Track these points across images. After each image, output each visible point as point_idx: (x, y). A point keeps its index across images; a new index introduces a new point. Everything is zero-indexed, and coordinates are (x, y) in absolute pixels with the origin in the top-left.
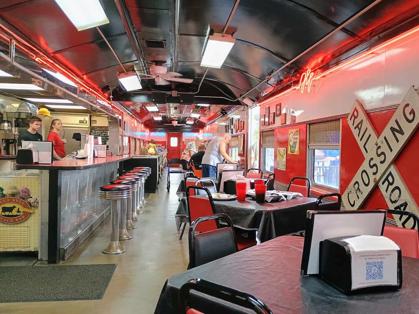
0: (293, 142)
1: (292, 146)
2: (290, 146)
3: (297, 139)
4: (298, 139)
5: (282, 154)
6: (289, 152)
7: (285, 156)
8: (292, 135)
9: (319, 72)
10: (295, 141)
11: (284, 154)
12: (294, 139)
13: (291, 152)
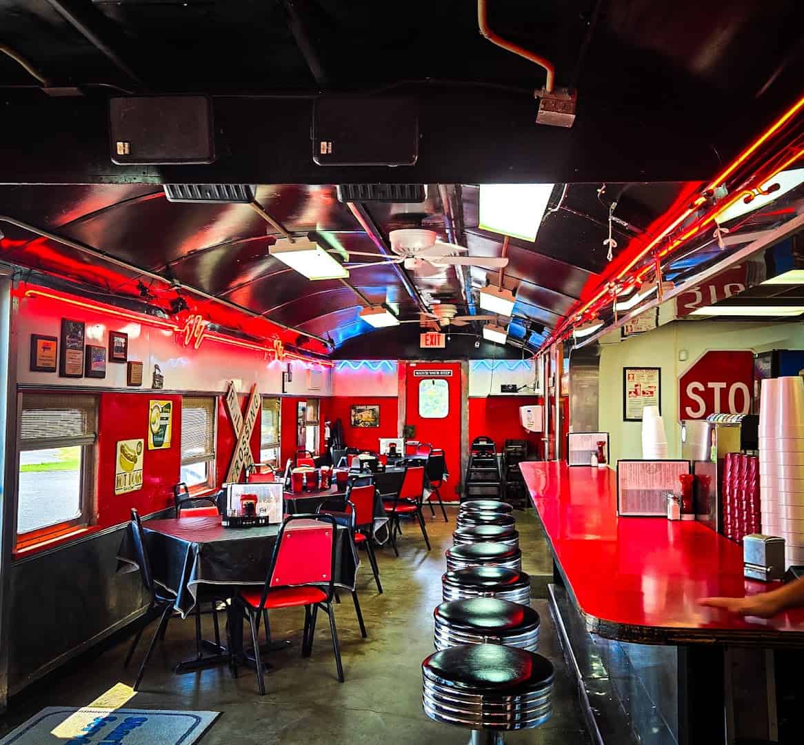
0: (158, 427)
1: (158, 433)
2: (152, 435)
3: (167, 419)
4: (170, 419)
5: (133, 454)
6: (151, 447)
7: (140, 458)
8: (156, 411)
9: (201, 319)
10: (163, 423)
11: (139, 454)
12: (162, 419)
13: (155, 446)
